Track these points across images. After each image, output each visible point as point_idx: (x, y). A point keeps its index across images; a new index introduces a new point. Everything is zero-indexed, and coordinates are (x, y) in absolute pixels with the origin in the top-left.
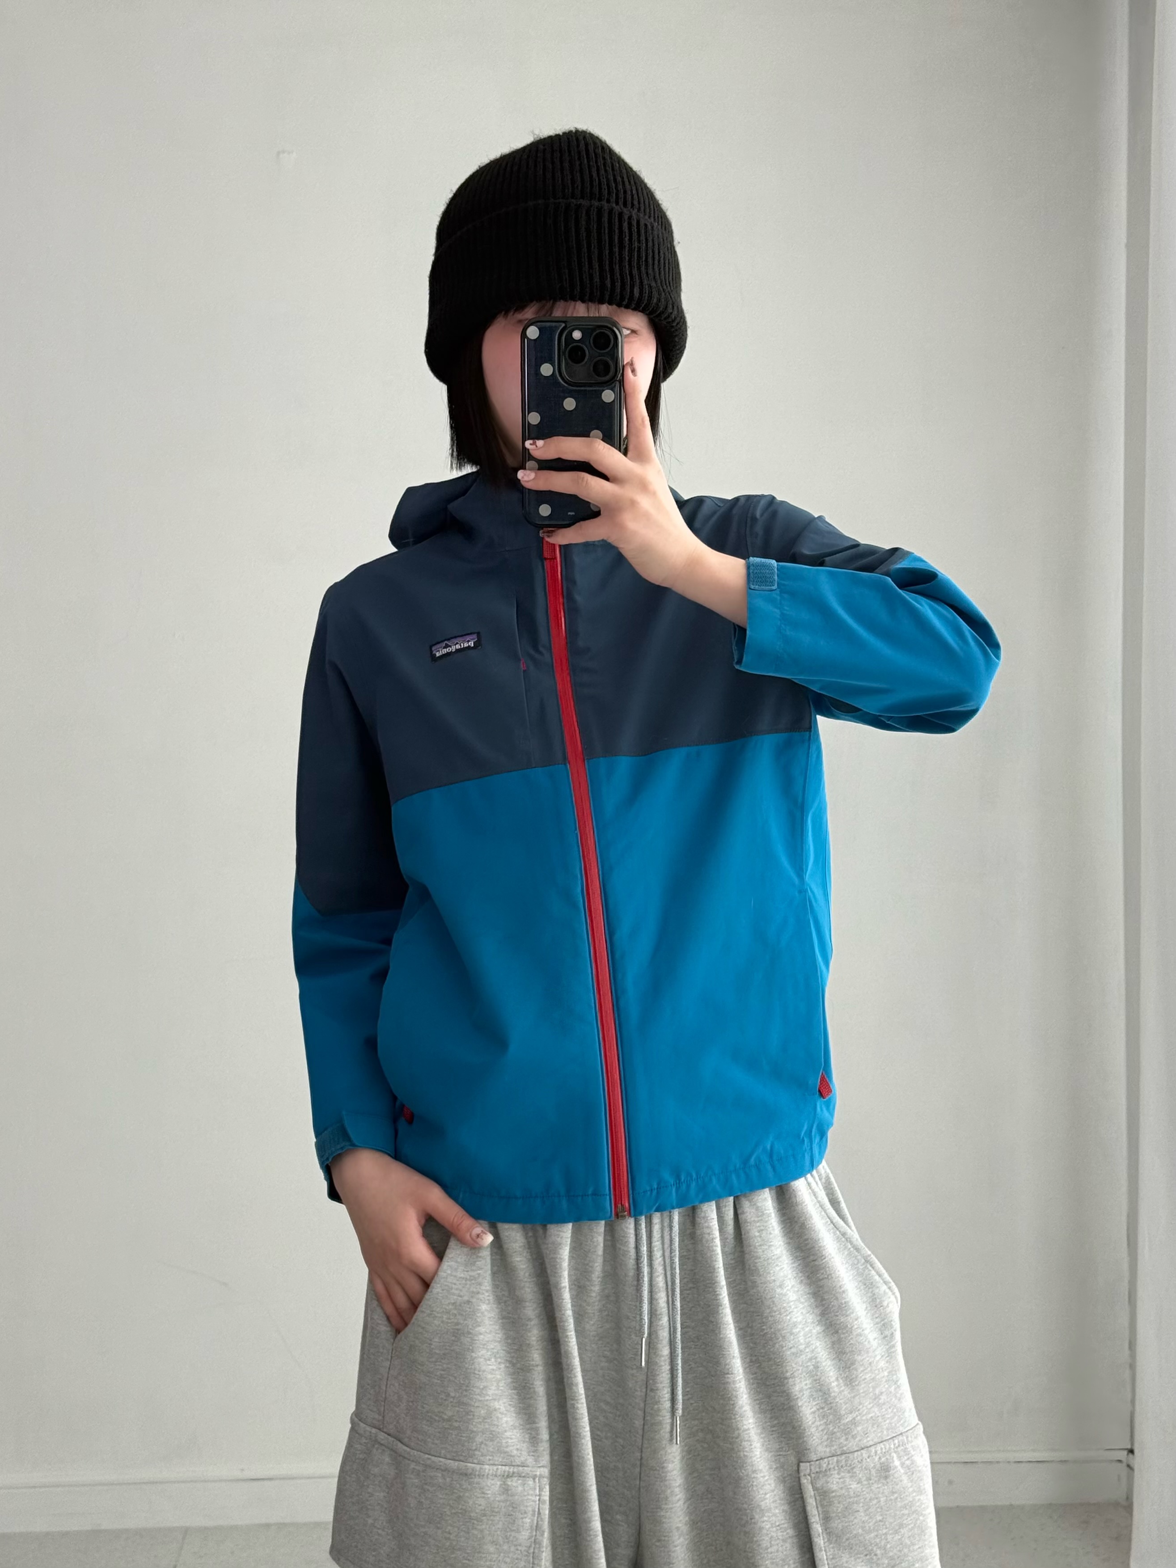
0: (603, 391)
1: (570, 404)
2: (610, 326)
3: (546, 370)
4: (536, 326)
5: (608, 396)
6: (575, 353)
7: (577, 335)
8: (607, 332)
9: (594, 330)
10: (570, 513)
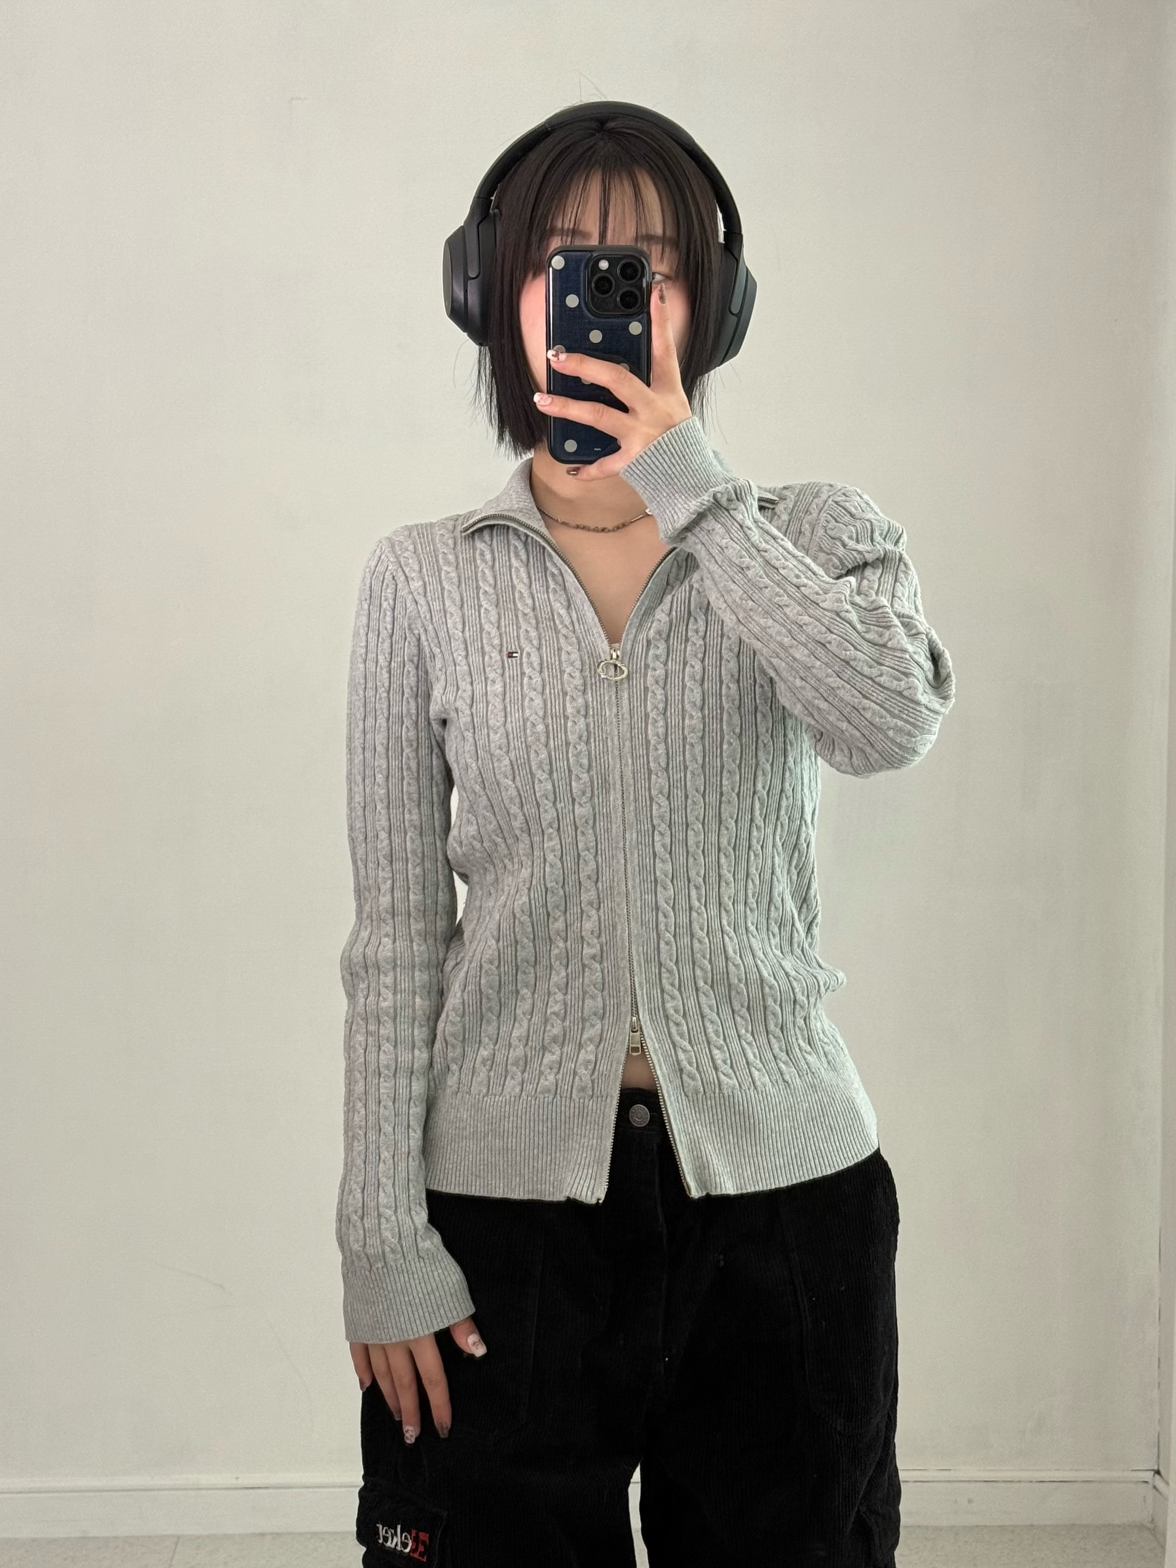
0: (630, 323)
1: (596, 336)
2: (639, 256)
3: (572, 301)
4: (562, 256)
5: (635, 328)
6: (603, 283)
7: (604, 265)
8: (635, 262)
9: (621, 259)
10: (596, 449)
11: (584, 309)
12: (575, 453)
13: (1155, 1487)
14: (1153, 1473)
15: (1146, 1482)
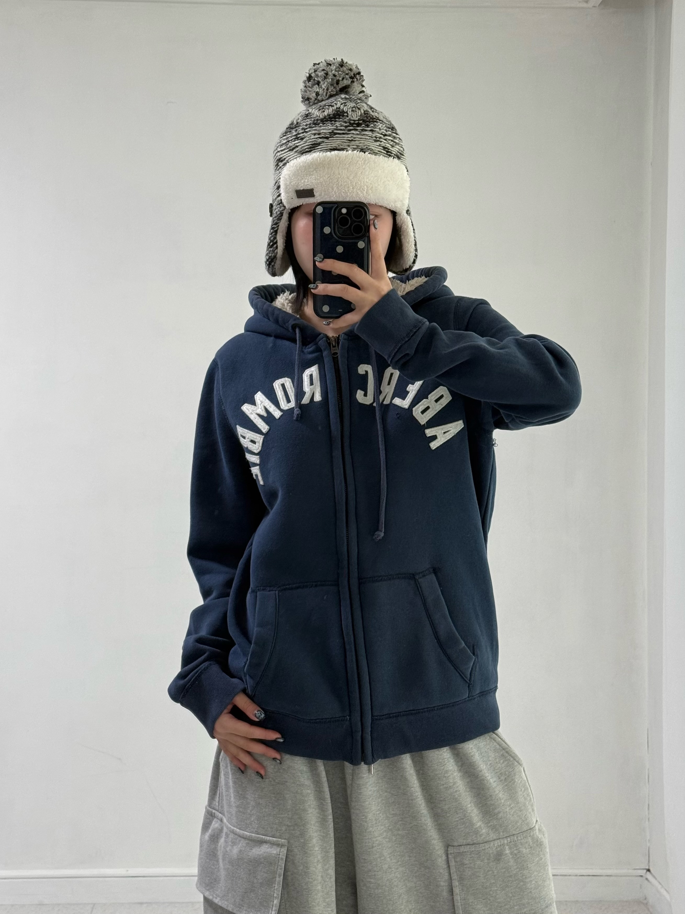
0: (359, 241)
1: (340, 249)
3: (327, 230)
5: (362, 244)
6: (343, 220)
7: (344, 211)
8: (362, 210)
9: (353, 208)
10: (339, 310)
11: (334, 234)
12: (328, 313)
13: (647, 879)
14: (645, 871)
15: (641, 876)
